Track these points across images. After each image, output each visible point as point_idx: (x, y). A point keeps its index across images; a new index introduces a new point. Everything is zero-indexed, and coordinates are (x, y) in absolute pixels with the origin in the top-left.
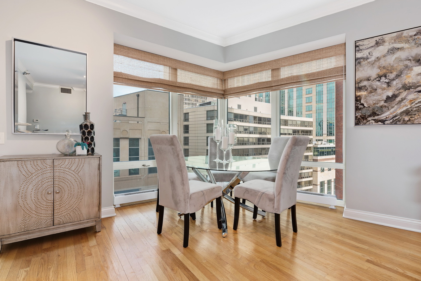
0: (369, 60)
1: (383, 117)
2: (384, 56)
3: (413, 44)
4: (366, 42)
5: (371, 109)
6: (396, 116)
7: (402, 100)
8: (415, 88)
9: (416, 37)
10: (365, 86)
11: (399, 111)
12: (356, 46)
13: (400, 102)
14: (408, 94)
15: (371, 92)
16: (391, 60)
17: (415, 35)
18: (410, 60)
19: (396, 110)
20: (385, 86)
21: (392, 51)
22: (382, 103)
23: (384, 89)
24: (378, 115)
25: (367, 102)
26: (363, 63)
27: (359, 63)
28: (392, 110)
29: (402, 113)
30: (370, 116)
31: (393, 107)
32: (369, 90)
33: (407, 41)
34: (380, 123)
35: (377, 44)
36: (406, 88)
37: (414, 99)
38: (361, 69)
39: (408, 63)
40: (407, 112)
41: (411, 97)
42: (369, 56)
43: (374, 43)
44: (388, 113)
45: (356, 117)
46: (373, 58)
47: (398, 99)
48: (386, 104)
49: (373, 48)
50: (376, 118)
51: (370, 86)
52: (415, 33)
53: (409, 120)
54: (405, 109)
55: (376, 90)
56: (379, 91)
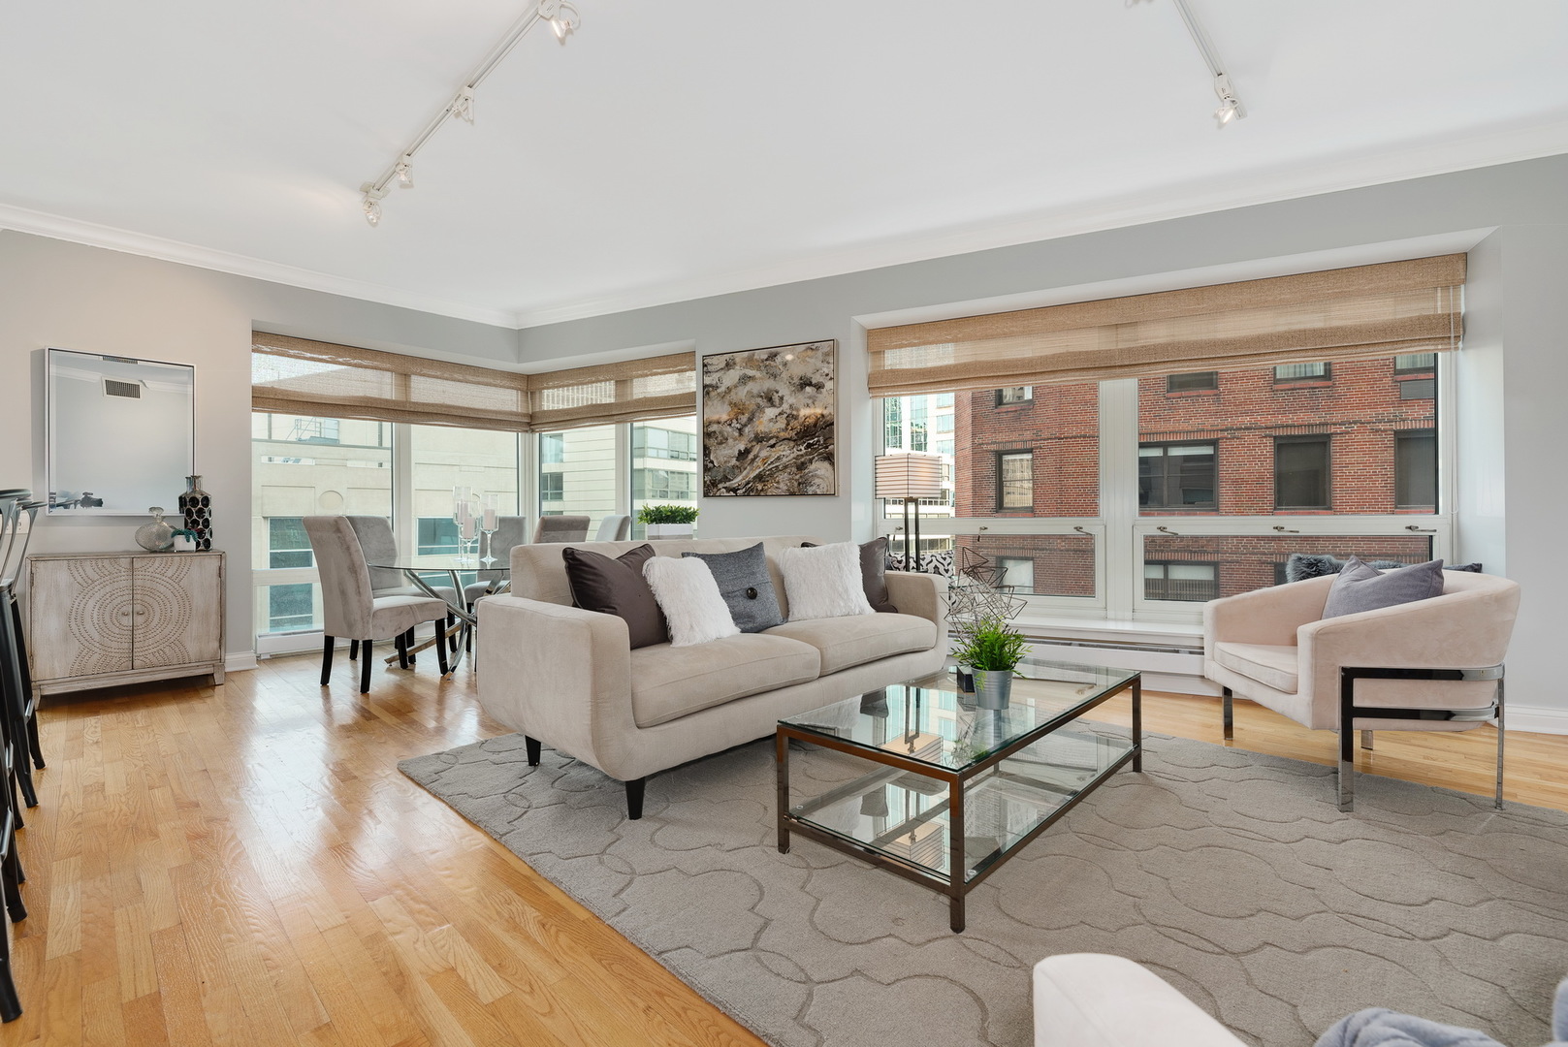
0: (719, 390)
1: (734, 483)
2: (736, 387)
3: (765, 372)
4: (714, 360)
5: (721, 470)
6: (748, 483)
7: (756, 457)
8: (767, 441)
9: (768, 363)
10: (715, 432)
11: (752, 475)
12: (704, 365)
13: (753, 460)
14: (760, 450)
15: (721, 443)
16: (741, 394)
17: (766, 360)
18: (761, 396)
19: (748, 473)
20: (736, 434)
21: (745, 379)
22: (734, 462)
23: (735, 439)
24: (730, 480)
25: (717, 459)
26: (713, 394)
27: (708, 393)
28: (745, 473)
29: (755, 478)
30: (720, 482)
31: (745, 469)
32: (720, 438)
33: (759, 368)
34: (732, 493)
35: (729, 366)
36: (759, 439)
37: (767, 458)
38: (710, 403)
39: (759, 400)
40: (760, 478)
41: (764, 454)
42: (719, 385)
43: (723, 365)
44: (740, 478)
45: (705, 482)
46: (722, 389)
47: (751, 456)
48: (738, 463)
49: (723, 372)
50: (728, 484)
51: (720, 433)
52: (766, 357)
53: (762, 490)
54: (757, 472)
55: (727, 439)
56: (730, 441)
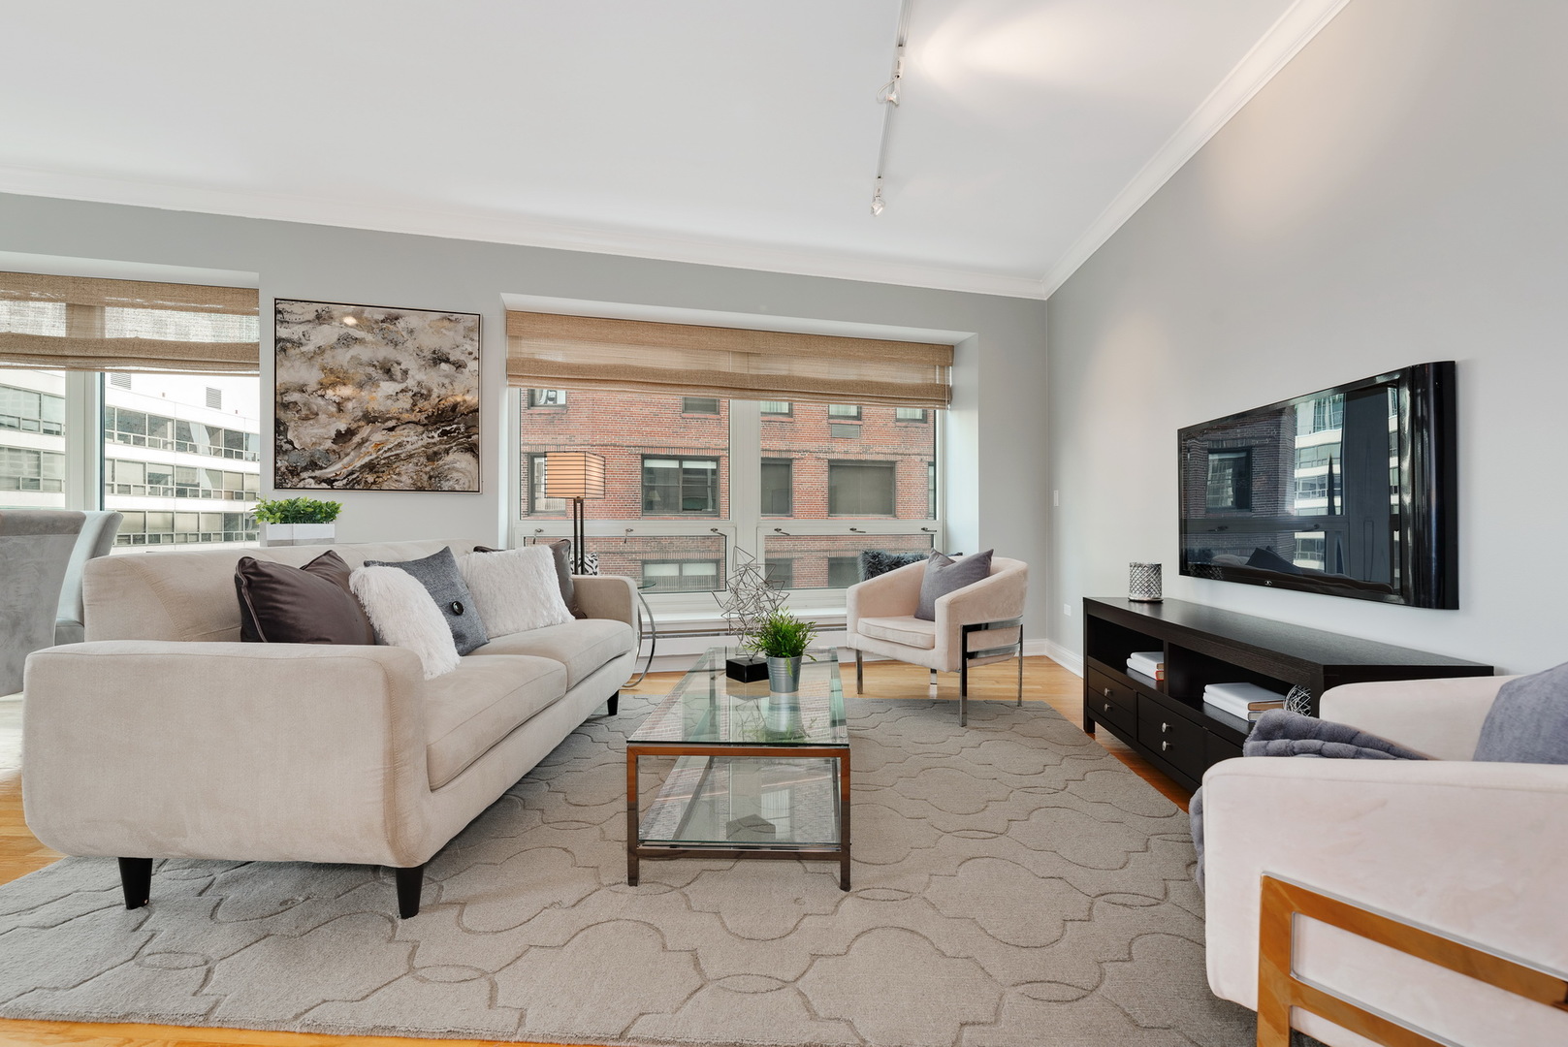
0: (303, 349)
1: (329, 472)
2: (332, 348)
3: (380, 337)
4: (296, 308)
5: (307, 454)
6: (352, 473)
7: (364, 441)
8: (384, 422)
9: (385, 325)
10: (296, 403)
11: (358, 464)
12: (277, 312)
13: (360, 445)
14: (372, 432)
15: (306, 418)
16: (343, 358)
17: (383, 321)
18: (374, 366)
19: (352, 461)
20: (333, 409)
21: (347, 341)
22: (328, 444)
23: (331, 416)
24: (321, 468)
25: (299, 439)
26: (292, 352)
27: (284, 350)
28: (346, 460)
29: (363, 467)
30: (305, 469)
31: (347, 455)
32: (304, 412)
33: (371, 330)
34: (324, 485)
35: (320, 319)
36: (370, 418)
37: (382, 443)
38: (287, 363)
39: (371, 370)
40: (371, 467)
41: (378, 437)
42: (303, 341)
43: (312, 316)
44: (339, 466)
45: (276, 469)
46: (309, 347)
47: (356, 439)
48: (335, 447)
49: (311, 325)
50: (317, 473)
51: (305, 404)
52: (382, 317)
53: (375, 482)
54: (367, 459)
55: (317, 414)
56: (322, 417)
